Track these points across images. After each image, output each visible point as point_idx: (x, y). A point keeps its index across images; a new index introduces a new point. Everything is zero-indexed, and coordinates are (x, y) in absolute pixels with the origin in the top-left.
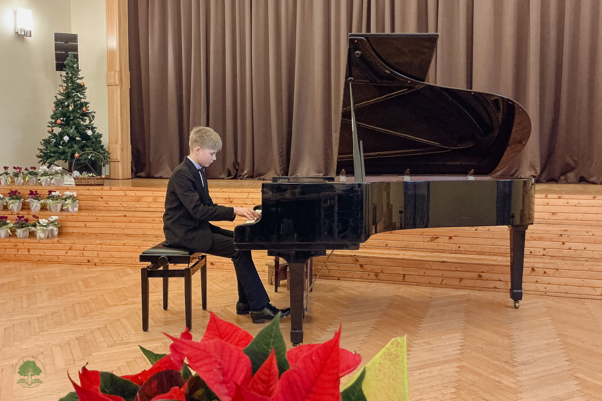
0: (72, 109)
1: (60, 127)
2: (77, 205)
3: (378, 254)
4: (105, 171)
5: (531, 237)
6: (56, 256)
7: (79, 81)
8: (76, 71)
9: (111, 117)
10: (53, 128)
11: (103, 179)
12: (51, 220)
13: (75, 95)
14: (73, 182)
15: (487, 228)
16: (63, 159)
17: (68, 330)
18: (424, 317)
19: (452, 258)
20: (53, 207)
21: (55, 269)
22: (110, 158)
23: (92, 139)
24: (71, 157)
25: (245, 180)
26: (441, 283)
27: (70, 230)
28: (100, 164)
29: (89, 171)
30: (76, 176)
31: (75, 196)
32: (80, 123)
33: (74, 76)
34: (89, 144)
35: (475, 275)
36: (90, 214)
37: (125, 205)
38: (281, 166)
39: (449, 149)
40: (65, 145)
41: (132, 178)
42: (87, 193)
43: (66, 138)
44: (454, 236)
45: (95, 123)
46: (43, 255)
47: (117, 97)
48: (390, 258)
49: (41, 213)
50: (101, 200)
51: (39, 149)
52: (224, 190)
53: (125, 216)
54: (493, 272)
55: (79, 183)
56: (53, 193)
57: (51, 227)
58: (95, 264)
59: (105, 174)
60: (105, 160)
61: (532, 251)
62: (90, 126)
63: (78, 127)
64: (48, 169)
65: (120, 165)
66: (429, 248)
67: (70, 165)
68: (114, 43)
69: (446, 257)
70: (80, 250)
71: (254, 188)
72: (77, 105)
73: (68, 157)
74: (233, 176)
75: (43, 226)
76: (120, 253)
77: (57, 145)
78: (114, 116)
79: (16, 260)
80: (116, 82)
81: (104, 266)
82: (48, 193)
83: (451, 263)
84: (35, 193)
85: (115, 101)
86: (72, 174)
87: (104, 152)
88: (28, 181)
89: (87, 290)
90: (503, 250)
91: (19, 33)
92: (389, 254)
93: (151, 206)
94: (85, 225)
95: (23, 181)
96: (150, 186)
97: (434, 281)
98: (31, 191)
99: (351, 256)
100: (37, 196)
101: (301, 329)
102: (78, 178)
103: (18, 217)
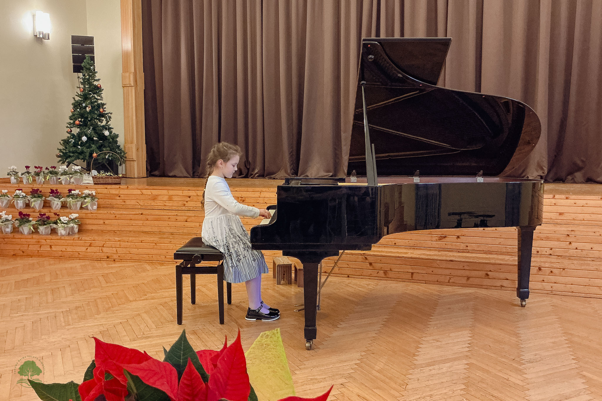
0: (90, 110)
1: (78, 128)
2: (96, 203)
3: (386, 252)
4: (121, 170)
5: (538, 237)
6: (76, 252)
7: (96, 83)
8: (92, 73)
9: (126, 117)
10: (72, 129)
11: (120, 178)
12: (71, 217)
13: (92, 96)
14: (91, 181)
15: (494, 228)
16: (82, 159)
18: (432, 315)
19: (459, 256)
20: (73, 205)
21: (77, 265)
22: (126, 158)
23: (109, 139)
24: (89, 156)
25: (256, 178)
26: (449, 281)
27: (90, 227)
28: (117, 164)
29: (107, 170)
30: (95, 175)
31: (94, 195)
32: (97, 124)
33: (90, 78)
34: (107, 145)
35: (482, 273)
36: (109, 212)
37: (141, 203)
38: (291, 165)
39: (458, 150)
40: (84, 146)
41: (147, 177)
42: (105, 191)
43: (84, 139)
44: (462, 235)
45: (112, 124)
46: (65, 251)
47: (132, 97)
48: (399, 257)
49: (62, 211)
50: (118, 198)
51: (58, 149)
52: (236, 189)
53: (142, 214)
54: (500, 271)
55: (97, 182)
56: (73, 192)
57: (72, 225)
58: (114, 260)
59: (122, 173)
60: (121, 160)
61: (539, 251)
62: (107, 127)
63: (95, 128)
64: (67, 169)
65: (135, 163)
66: (437, 247)
67: (88, 164)
68: (128, 45)
69: (454, 256)
70: (100, 247)
71: (264, 187)
73: (86, 156)
74: (244, 175)
75: (64, 223)
76: (138, 250)
77: (75, 145)
78: (129, 117)
79: (39, 256)
80: (131, 83)
81: (123, 262)
82: (68, 192)
83: (459, 261)
84: (55, 191)
85: (130, 102)
86: (91, 173)
87: (121, 152)
88: (48, 180)
89: (108, 285)
90: (510, 250)
91: (38, 37)
92: (398, 252)
93: (166, 204)
94: (104, 223)
95: (44, 180)
96: (165, 185)
97: (442, 279)
98: (51, 190)
99: (360, 254)
100: (57, 195)
101: (315, 325)
102: (96, 177)
103: (40, 214)
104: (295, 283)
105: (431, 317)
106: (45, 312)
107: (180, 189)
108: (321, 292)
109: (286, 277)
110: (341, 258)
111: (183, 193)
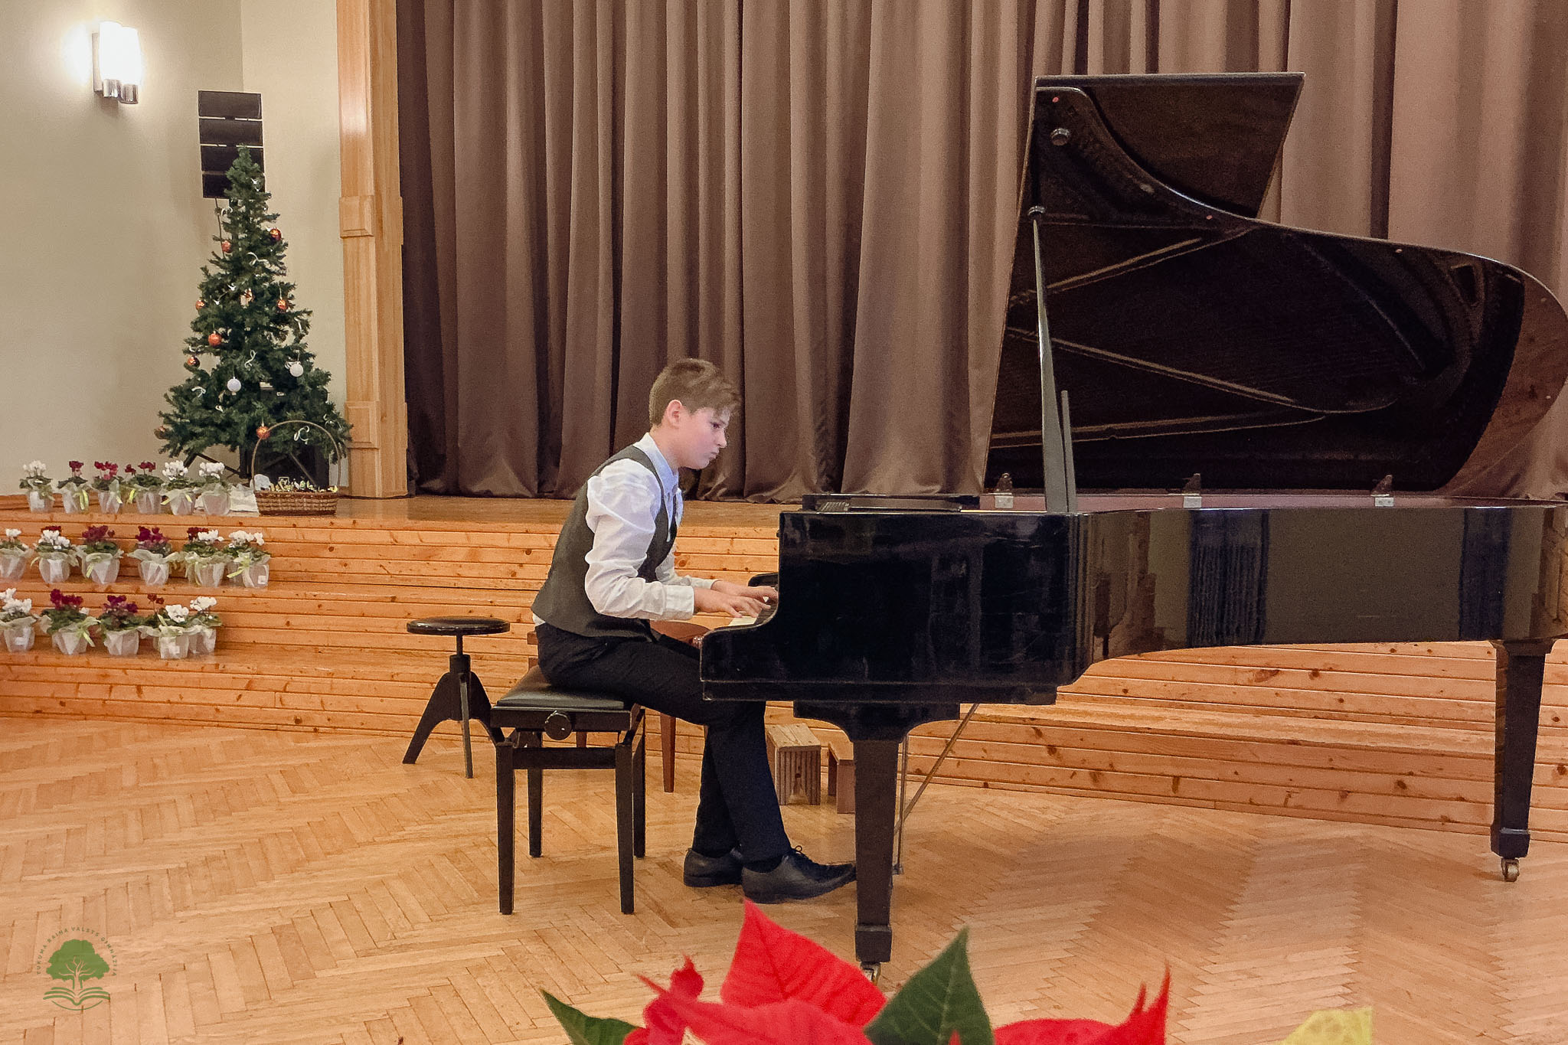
0: (250, 302)
1: (217, 354)
2: (266, 567)
3: (1099, 715)
4: (338, 475)
5: (1561, 675)
6: (211, 705)
7: (266, 226)
8: (257, 197)
9: (352, 325)
10: (199, 357)
11: (334, 496)
12: (196, 607)
13: (257, 264)
14: (253, 505)
15: (1423, 646)
16: (227, 443)
17: (246, 909)
18: (1236, 900)
19: (1319, 730)
20: (201, 572)
21: (211, 740)
22: (350, 439)
23: (303, 387)
24: (246, 435)
25: (719, 501)
27: (248, 636)
28: (325, 457)
29: (296, 476)
30: (263, 489)
31: (260, 544)
32: (269, 343)
33: (251, 212)
34: (296, 401)
35: (1388, 781)
36: (301, 594)
37: (392, 568)
38: (822, 461)
40: (232, 404)
41: (409, 496)
42: (291, 534)
43: (234, 384)
44: (1329, 666)
45: (310, 342)
46: (177, 703)
47: (368, 269)
48: (1136, 730)
49: (171, 589)
50: (327, 553)
51: (161, 414)
53: (393, 599)
54: (1440, 773)
55: (269, 507)
56: (202, 536)
57: (197, 628)
58: (316, 731)
59: (339, 483)
60: (338, 446)
62: (298, 351)
63: (264, 355)
64: (186, 470)
65: (377, 457)
66: (1251, 702)
67: (246, 458)
68: (358, 118)
69: (1301, 729)
70: (276, 691)
71: (744, 522)
72: (262, 294)
73: (238, 434)
75: (177, 624)
76: (382, 701)
77: (208, 403)
78: (360, 324)
79: (107, 715)
80: (366, 228)
81: (338, 736)
82: (187, 535)
83: (1315, 745)
84: (152, 533)
85: (363, 282)
86: (251, 484)
87: (336, 423)
88: (134, 502)
89: (296, 799)
90: (1470, 711)
91: (106, 94)
92: (1132, 717)
93: (464, 572)
94: (288, 623)
95: (120, 502)
96: (460, 517)
97: (1264, 796)
98: (142, 529)
99: (1021, 721)
100: (157, 544)
101: (886, 923)
102: (266, 494)
103: (110, 598)
104: (829, 802)
105: (1233, 907)
106: (121, 870)
107: (501, 529)
108: (905, 829)
109: (803, 785)
110: (964, 732)
111: (509, 540)
